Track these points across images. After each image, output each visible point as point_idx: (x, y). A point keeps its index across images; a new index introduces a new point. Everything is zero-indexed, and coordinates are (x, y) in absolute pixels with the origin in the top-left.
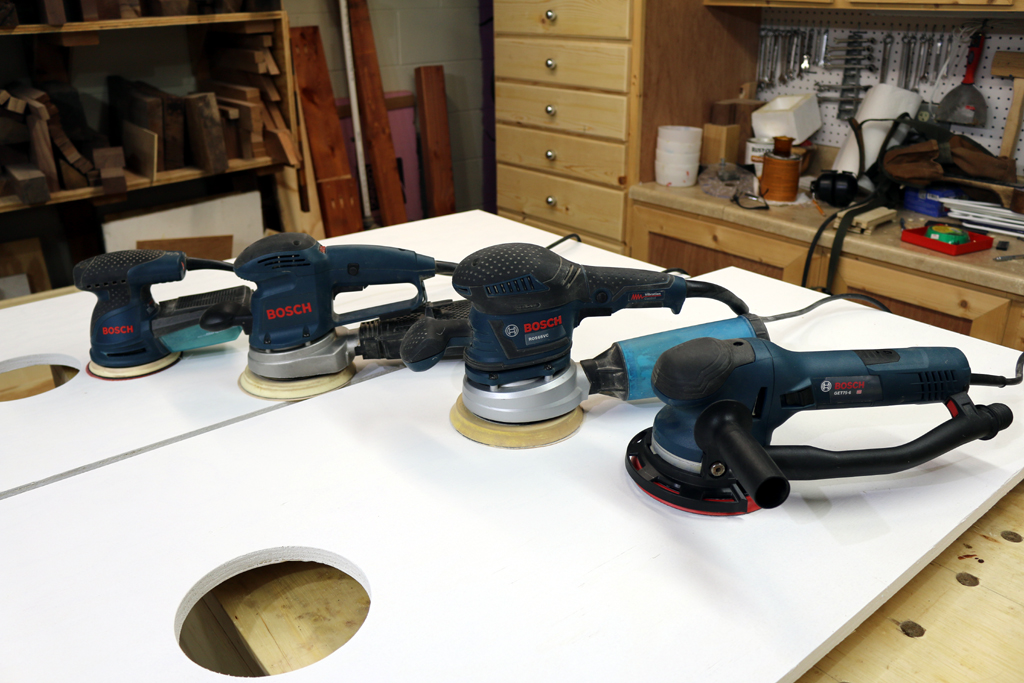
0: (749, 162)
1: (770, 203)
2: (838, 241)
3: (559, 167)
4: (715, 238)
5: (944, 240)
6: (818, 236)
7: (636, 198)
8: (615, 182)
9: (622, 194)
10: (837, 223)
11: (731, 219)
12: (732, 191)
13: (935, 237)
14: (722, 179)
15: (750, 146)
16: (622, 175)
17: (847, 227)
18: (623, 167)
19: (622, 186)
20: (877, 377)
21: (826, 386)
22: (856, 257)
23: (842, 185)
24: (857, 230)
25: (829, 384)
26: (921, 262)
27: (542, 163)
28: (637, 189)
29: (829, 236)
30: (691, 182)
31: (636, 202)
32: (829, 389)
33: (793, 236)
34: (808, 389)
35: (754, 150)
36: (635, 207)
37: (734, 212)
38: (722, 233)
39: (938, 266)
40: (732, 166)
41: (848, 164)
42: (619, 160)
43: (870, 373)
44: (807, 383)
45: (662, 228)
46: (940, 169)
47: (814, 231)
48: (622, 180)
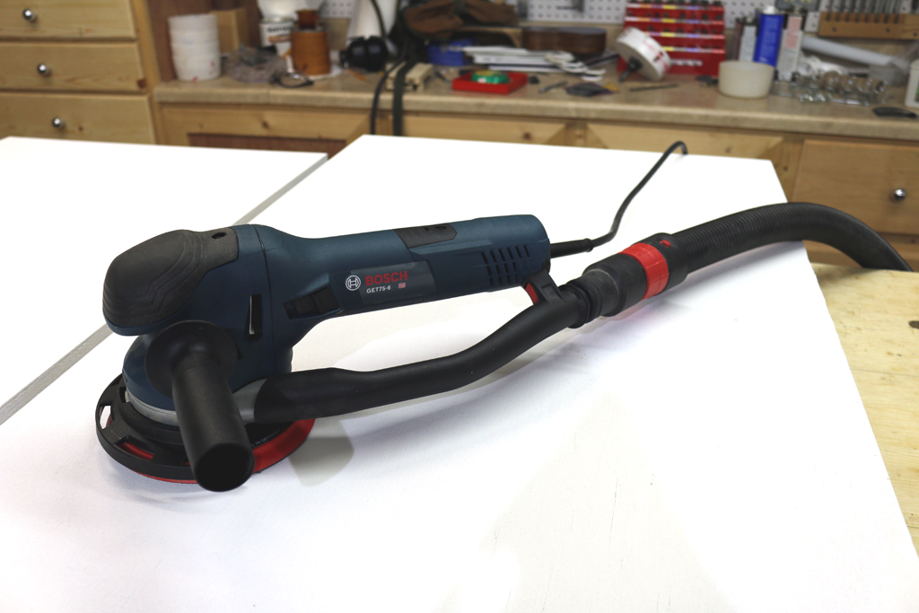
0: (267, 43)
1: (312, 78)
2: (398, 101)
3: (57, 82)
4: (265, 125)
5: (490, 82)
6: (376, 100)
7: (164, 99)
8: (134, 86)
9: (144, 99)
10: (390, 85)
11: (279, 101)
12: (266, 74)
13: (482, 80)
14: (249, 64)
15: (265, 27)
16: (141, 76)
17: (401, 87)
18: (139, 68)
19: (144, 90)
20: (425, 262)
21: (353, 283)
22: (417, 113)
23: (375, 50)
24: (410, 88)
25: (357, 279)
26: (481, 105)
27: (36, 81)
28: (162, 90)
29: (387, 98)
30: (216, 74)
31: (163, 104)
32: (358, 286)
33: (350, 105)
34: (325, 288)
35: (270, 30)
36: (166, 110)
37: (279, 93)
38: (272, 118)
39: (497, 106)
40: (252, 51)
41: (368, 29)
42: (134, 61)
43: (415, 258)
44: (324, 281)
45: (201, 126)
46: (458, 20)
47: (369, 96)
48: (142, 84)
